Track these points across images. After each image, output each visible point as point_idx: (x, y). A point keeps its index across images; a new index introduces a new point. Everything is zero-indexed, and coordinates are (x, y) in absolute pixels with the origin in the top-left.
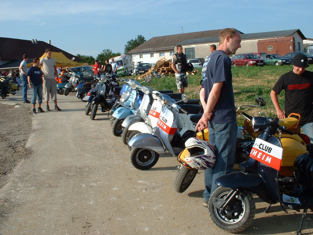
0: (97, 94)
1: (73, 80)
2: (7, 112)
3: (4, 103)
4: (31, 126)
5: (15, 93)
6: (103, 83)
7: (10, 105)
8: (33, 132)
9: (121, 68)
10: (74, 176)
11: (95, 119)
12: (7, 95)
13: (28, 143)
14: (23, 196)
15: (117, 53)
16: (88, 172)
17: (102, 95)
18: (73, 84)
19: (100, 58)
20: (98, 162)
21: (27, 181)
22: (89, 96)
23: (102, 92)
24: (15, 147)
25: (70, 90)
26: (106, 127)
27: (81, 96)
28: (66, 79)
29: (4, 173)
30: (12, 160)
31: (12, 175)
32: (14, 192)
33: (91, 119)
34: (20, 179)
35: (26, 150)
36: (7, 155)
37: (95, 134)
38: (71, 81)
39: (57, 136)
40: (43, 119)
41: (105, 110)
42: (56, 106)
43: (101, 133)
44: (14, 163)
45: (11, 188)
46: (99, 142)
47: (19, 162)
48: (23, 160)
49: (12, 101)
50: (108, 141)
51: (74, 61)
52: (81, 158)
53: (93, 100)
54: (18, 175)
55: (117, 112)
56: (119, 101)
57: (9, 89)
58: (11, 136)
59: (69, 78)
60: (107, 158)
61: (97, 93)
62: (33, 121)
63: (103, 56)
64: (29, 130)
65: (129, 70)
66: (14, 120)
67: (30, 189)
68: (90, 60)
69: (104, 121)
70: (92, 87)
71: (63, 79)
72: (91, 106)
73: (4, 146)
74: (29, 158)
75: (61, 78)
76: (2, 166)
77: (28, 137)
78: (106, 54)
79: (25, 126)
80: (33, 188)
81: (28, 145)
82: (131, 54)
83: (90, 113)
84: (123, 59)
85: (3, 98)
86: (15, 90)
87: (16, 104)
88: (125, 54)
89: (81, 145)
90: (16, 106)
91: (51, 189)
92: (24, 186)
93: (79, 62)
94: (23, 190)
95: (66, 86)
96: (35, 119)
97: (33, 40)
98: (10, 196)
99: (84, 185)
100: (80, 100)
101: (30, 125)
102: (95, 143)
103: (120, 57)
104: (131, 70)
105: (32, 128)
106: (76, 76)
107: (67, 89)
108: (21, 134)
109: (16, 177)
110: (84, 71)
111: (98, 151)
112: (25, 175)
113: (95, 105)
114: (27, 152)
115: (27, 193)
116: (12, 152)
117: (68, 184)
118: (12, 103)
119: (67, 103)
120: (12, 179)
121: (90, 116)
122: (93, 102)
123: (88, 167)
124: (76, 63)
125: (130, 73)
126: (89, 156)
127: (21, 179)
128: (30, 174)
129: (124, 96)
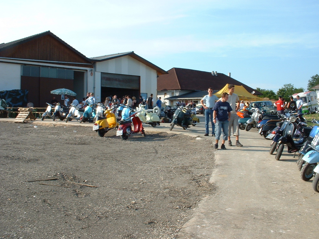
0: (284, 134)
1: (256, 116)
2: (189, 143)
3: (186, 134)
4: (214, 161)
5: (195, 125)
6: (292, 122)
7: (191, 137)
8: (217, 167)
9: (305, 104)
10: (261, 219)
11: (280, 159)
12: (189, 126)
13: (211, 178)
14: (209, 233)
15: (300, 88)
16: (276, 217)
17: (289, 135)
18: (255, 120)
19: (281, 93)
20: (286, 208)
21: (213, 218)
22: (274, 135)
23: (290, 132)
24: (198, 180)
25: (253, 125)
26: (293, 170)
27: (265, 133)
28: (248, 114)
29: (189, 206)
30: (197, 194)
31: (197, 210)
32: (200, 227)
33: (276, 159)
34: (205, 215)
35: (210, 185)
36: (191, 188)
37: (281, 176)
38: (254, 117)
39: (241, 174)
40: (225, 155)
41: (292, 151)
42: (238, 141)
43: (288, 175)
44: (198, 198)
45: (197, 223)
46: (286, 186)
47: (203, 197)
48: (207, 196)
49: (193, 133)
50: (296, 186)
51: (254, 94)
52: (268, 201)
53: (280, 140)
54: (203, 211)
55: (309, 156)
56: (310, 144)
57: (191, 120)
58: (194, 169)
59: (251, 113)
60: (296, 205)
61: (284, 132)
62: (216, 156)
63: (284, 91)
64: (212, 165)
65: (313, 107)
66: (197, 153)
67: (216, 227)
68: (270, 94)
69: (290, 163)
70: (278, 125)
71: (245, 114)
72: (277, 146)
73: (187, 178)
74: (213, 194)
75: (243, 113)
76: (187, 199)
77: (211, 172)
78: (288, 89)
79: (208, 160)
80: (218, 226)
81: (212, 180)
82: (315, 90)
83: (275, 153)
84: (307, 95)
85: (185, 129)
86: (196, 122)
87: (198, 136)
88: (308, 89)
89: (267, 187)
90: (198, 139)
91: (237, 230)
92: (210, 224)
93: (258, 96)
94: (209, 227)
95: (248, 122)
96: (217, 153)
97: (213, 72)
98: (196, 231)
99: (272, 231)
100: (263, 137)
101: (212, 159)
102: (282, 185)
103: (304, 93)
104: (316, 107)
105: (215, 162)
106: (259, 112)
107: (249, 124)
108: (204, 168)
109: (202, 213)
110: (265, 106)
111: (286, 195)
112: (211, 211)
113: (281, 145)
114: (211, 188)
115: (214, 231)
116: (196, 186)
117: (255, 227)
118: (194, 135)
119: (249, 139)
120: (197, 214)
121: (275, 156)
122: (280, 142)
123: (276, 211)
124: (255, 97)
125: (314, 110)
126: (276, 199)
127: (207, 214)
128: (216, 212)
129: (316, 139)
